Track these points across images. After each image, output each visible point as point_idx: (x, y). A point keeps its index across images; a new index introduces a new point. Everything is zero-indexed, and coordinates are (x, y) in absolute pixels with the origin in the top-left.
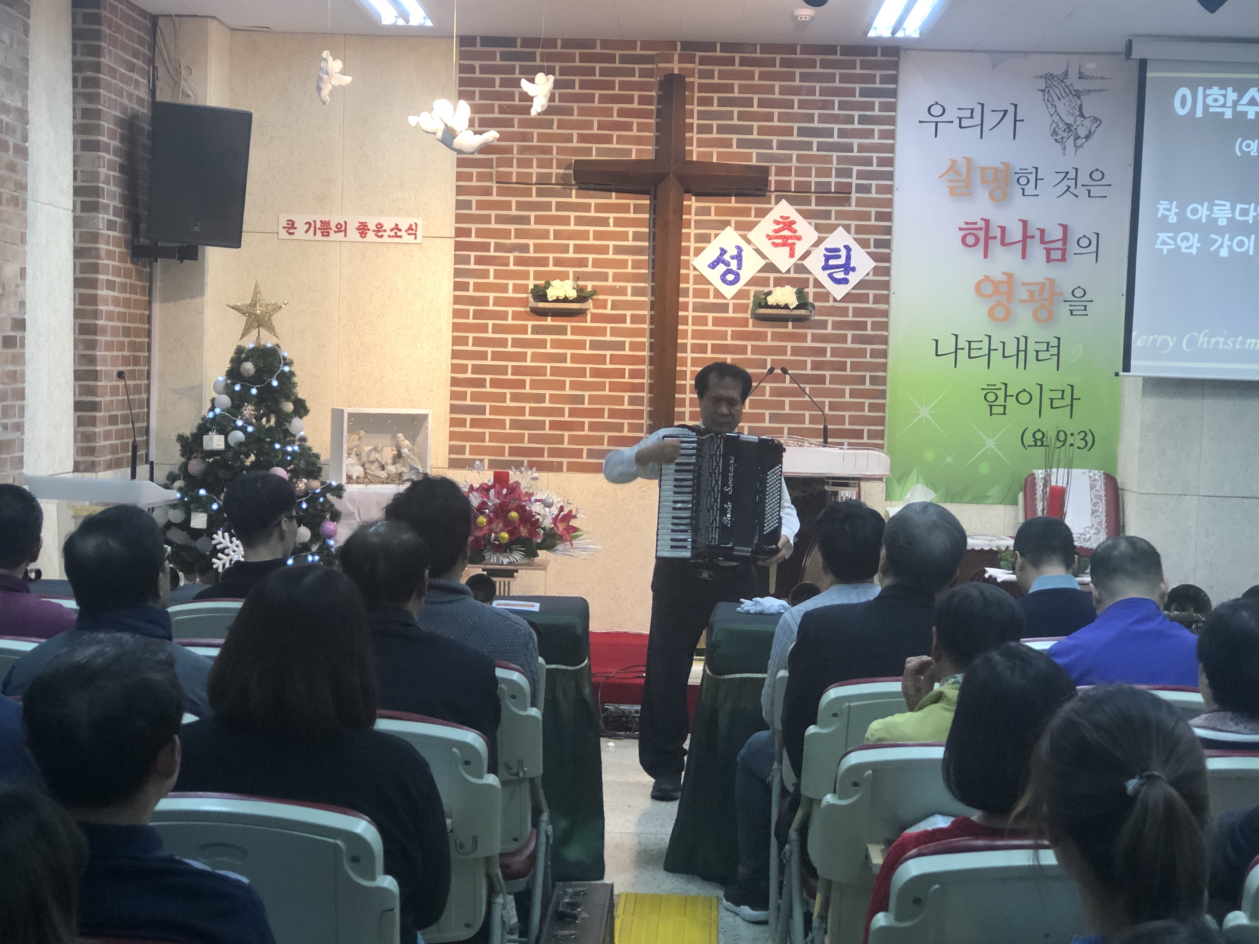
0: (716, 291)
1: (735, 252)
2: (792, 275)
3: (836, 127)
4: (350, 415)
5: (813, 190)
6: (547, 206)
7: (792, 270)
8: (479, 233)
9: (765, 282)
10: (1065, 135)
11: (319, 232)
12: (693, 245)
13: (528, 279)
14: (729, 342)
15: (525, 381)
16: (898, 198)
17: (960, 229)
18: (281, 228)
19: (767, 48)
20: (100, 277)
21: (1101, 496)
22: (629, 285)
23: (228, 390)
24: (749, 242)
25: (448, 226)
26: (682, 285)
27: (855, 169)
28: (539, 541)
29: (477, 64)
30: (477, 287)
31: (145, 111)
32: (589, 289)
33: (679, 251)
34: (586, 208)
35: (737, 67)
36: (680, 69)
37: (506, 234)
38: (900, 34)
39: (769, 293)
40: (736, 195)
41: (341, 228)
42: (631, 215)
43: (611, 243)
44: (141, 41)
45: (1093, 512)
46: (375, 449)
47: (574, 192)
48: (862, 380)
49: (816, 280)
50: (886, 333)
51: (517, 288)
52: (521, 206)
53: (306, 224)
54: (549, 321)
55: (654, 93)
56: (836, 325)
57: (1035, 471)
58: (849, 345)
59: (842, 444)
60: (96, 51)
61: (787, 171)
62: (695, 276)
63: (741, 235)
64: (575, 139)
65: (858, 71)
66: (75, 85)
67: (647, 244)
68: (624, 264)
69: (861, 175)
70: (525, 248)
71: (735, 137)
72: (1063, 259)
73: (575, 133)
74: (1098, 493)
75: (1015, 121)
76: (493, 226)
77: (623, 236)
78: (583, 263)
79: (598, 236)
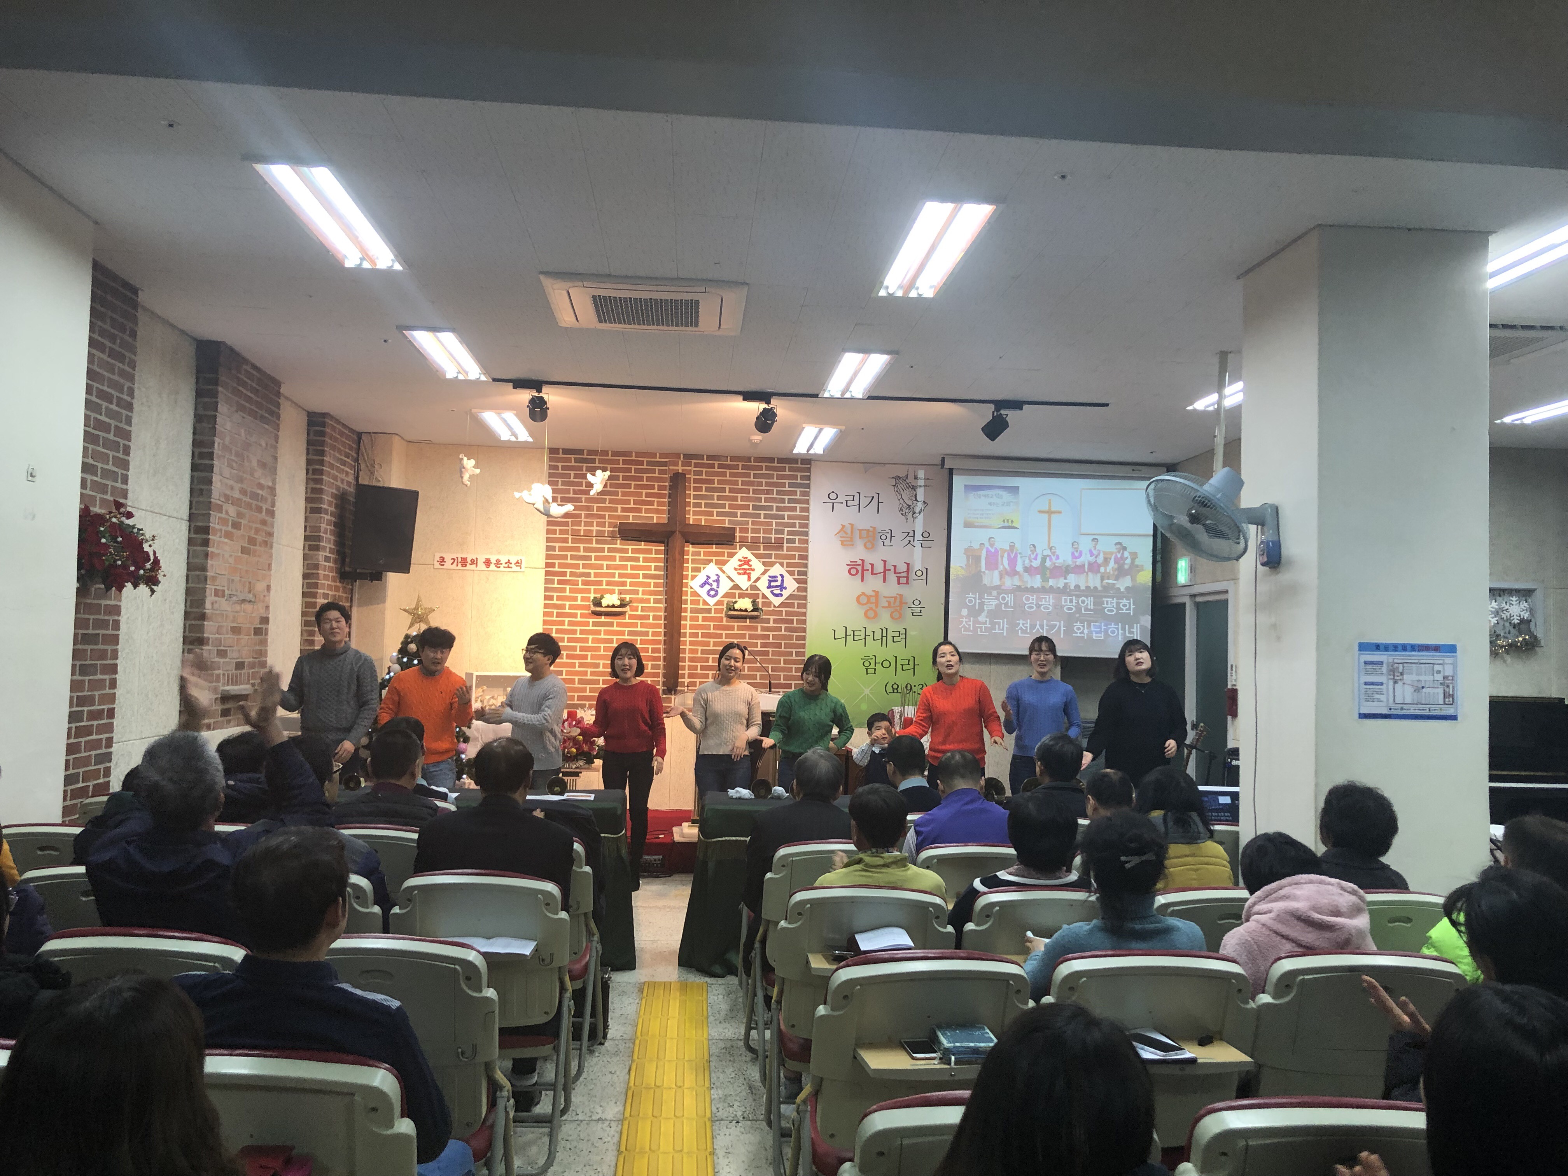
0: (704, 601)
1: (715, 578)
2: (749, 591)
3: (775, 505)
4: (477, 676)
5: (761, 541)
6: (603, 550)
7: (749, 589)
8: (560, 565)
9: (733, 596)
10: (907, 511)
11: (460, 564)
12: (690, 573)
13: (590, 593)
14: (712, 631)
15: (587, 655)
16: (811, 546)
17: (847, 565)
18: (436, 562)
19: (733, 459)
20: (319, 591)
22: (652, 597)
23: (399, 661)
24: (724, 572)
25: (541, 561)
26: (683, 598)
27: (786, 529)
28: (595, 753)
29: (560, 464)
30: (559, 598)
31: (352, 490)
32: (628, 600)
33: (682, 577)
34: (626, 551)
35: (716, 469)
36: (682, 470)
37: (577, 566)
38: (811, 452)
39: (736, 602)
40: (716, 544)
41: (474, 562)
42: (653, 556)
43: (641, 572)
44: (351, 448)
46: (493, 697)
47: (618, 541)
48: (791, 654)
49: (763, 594)
50: (805, 626)
51: (583, 599)
52: (585, 550)
53: (452, 559)
54: (603, 619)
55: (667, 484)
56: (775, 621)
57: (893, 708)
58: (783, 633)
59: (779, 692)
60: (322, 453)
61: (746, 530)
62: (691, 592)
63: (719, 568)
64: (619, 510)
65: (787, 473)
66: (307, 473)
67: (662, 573)
68: (648, 585)
69: (789, 533)
70: (589, 575)
71: (715, 510)
72: (907, 583)
73: (619, 506)
75: (878, 503)
76: (569, 561)
77: (649, 568)
78: (624, 584)
79: (633, 568)
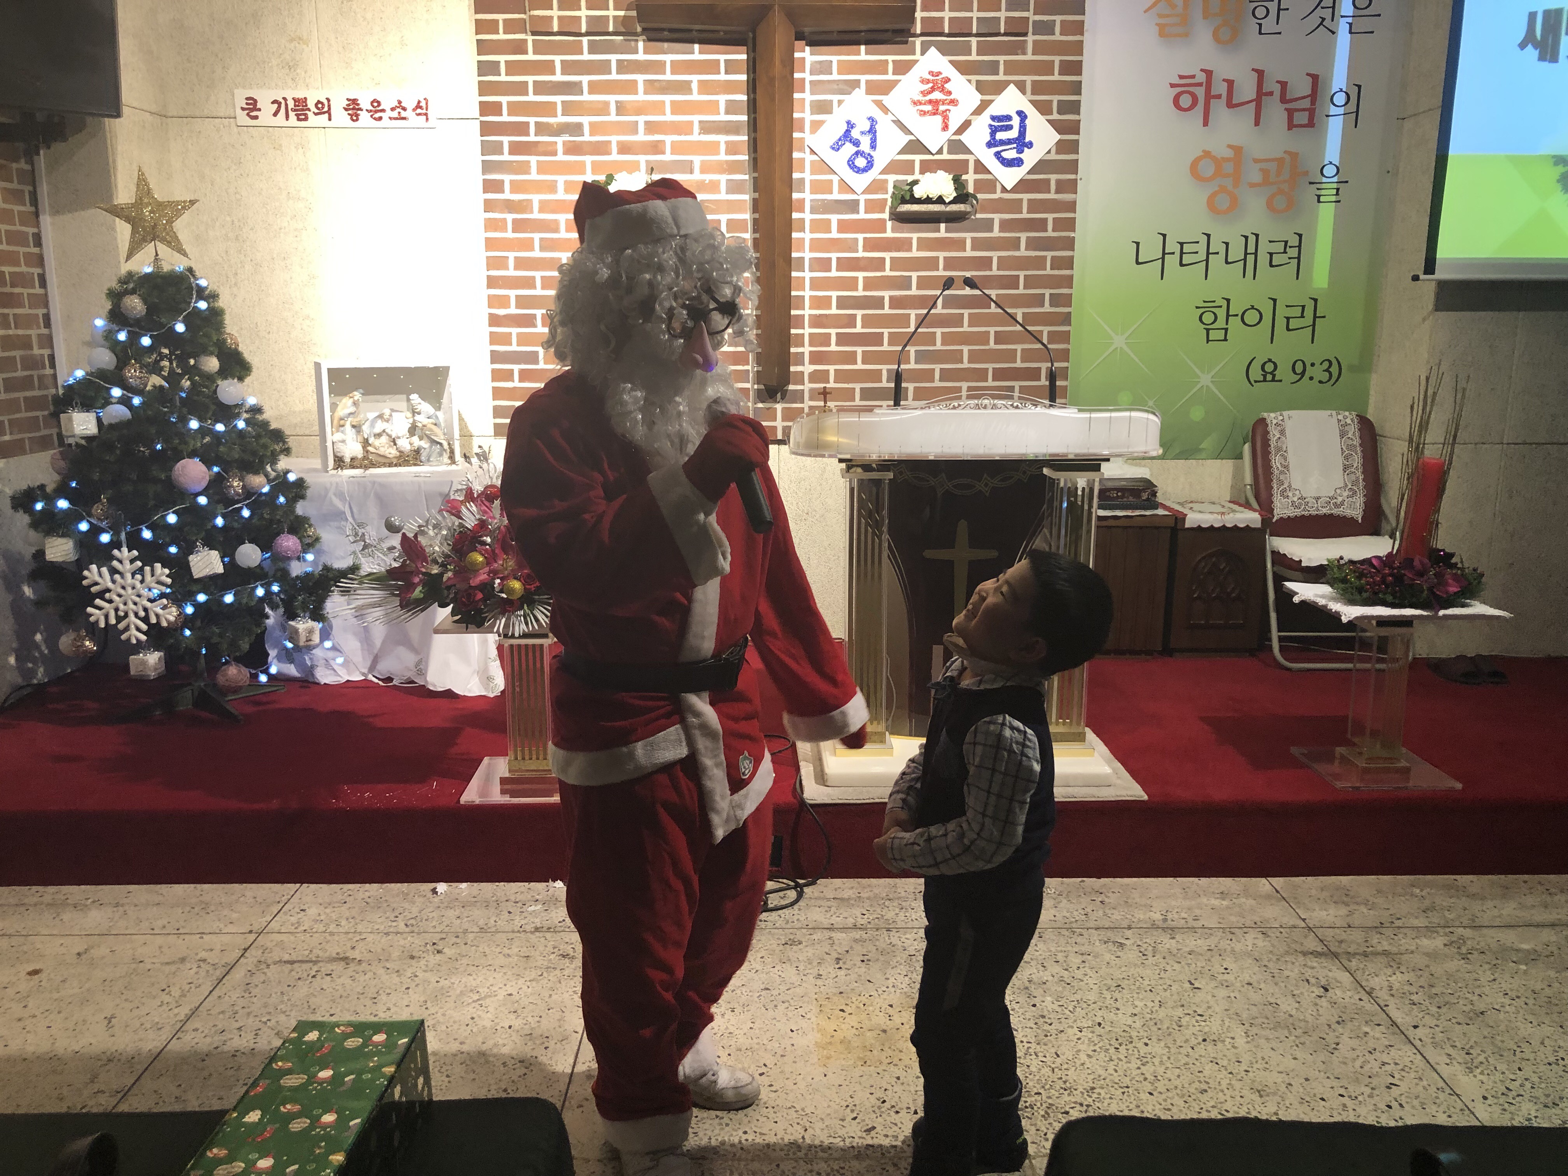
0: (842, 182)
1: (866, 126)
2: (945, 156)
4: (330, 371)
5: (974, 31)
6: (604, 67)
7: (945, 150)
8: (514, 109)
9: (907, 168)
11: (292, 115)
12: (808, 116)
14: (861, 254)
16: (1089, 41)
17: (1172, 86)
18: (239, 111)
21: (1355, 446)
22: (723, 178)
23: (109, 341)
24: (885, 110)
25: (472, 101)
26: (795, 175)
30: (515, 187)
33: (790, 125)
34: (658, 67)
37: (550, 109)
39: (915, 182)
40: (867, 43)
41: (323, 108)
42: (722, 77)
43: (696, 119)
45: (1345, 468)
47: (641, 44)
48: (1040, 301)
49: (978, 162)
50: (1072, 235)
52: (568, 68)
53: (273, 103)
56: (1005, 226)
57: (1268, 416)
58: (1023, 252)
59: (1011, 389)
62: (812, 162)
63: (874, 101)
67: (744, 117)
68: (713, 148)
69: (1041, 7)
70: (577, 129)
72: (1311, 124)
74: (1350, 442)
76: (531, 97)
77: (713, 107)
78: (658, 148)
79: (677, 108)
